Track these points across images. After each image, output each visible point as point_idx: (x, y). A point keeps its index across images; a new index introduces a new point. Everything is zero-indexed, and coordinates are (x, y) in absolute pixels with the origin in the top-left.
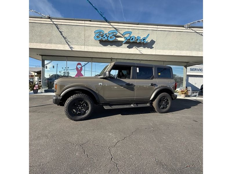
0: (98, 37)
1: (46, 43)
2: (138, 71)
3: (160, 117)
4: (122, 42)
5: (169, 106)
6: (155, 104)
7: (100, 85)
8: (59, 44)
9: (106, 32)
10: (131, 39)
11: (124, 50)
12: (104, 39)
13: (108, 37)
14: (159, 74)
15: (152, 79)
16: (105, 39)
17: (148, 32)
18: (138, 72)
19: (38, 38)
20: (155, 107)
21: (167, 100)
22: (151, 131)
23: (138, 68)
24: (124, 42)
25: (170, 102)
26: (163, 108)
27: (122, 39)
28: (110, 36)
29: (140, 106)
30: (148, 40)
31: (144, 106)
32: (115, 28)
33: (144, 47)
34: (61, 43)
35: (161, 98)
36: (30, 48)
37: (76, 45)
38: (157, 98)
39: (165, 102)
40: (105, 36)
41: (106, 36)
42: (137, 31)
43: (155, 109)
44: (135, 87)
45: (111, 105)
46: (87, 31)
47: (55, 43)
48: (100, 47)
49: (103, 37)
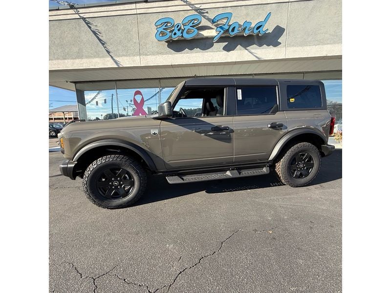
0: (163, 34)
1: (73, 59)
2: (240, 97)
3: (292, 196)
4: (213, 38)
5: (313, 172)
6: (280, 168)
7: (155, 134)
8: (95, 57)
9: (178, 20)
10: (230, 30)
11: (217, 55)
12: (175, 38)
13: (183, 30)
14: (292, 100)
15: (274, 113)
16: (176, 36)
17: (268, 9)
18: (241, 99)
19: (59, 51)
20: (280, 175)
21: (310, 159)
22: (268, 238)
23: (240, 90)
24: (215, 40)
25: (316, 163)
26: (301, 176)
27: (212, 33)
28: (187, 28)
29: (246, 173)
30: (269, 28)
31: (256, 174)
32: (197, 10)
33: (260, 45)
34: (97, 55)
35: (297, 154)
36: (50, 71)
37: (125, 56)
38: (286, 155)
39: (304, 164)
40: (176, 31)
41: (179, 30)
42: (244, 11)
43: (281, 178)
44: (233, 135)
45: (181, 175)
46: (141, 25)
47: (88, 57)
48: (170, 55)
49: (174, 32)
